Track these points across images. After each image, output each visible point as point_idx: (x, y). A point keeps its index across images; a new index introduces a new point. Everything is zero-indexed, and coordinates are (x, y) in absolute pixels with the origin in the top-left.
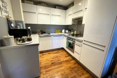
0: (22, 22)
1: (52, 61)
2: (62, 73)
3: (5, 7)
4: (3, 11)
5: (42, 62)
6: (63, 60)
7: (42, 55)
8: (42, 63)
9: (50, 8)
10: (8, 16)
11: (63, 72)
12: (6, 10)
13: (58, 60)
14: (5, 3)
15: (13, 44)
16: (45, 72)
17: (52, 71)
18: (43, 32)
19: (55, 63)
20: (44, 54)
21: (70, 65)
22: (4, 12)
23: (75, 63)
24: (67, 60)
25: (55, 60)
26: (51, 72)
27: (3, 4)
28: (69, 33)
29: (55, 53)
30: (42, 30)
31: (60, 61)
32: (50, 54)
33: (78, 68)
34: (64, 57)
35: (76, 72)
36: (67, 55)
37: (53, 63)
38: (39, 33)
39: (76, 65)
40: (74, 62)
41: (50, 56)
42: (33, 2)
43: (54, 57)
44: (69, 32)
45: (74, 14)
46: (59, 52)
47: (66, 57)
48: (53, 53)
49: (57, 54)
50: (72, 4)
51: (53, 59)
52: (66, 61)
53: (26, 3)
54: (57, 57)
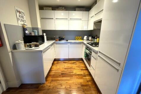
0: (37, 29)
1: (64, 71)
2: (66, 87)
3: (22, 17)
4: (19, 20)
5: (53, 70)
6: (75, 73)
7: (57, 63)
8: (53, 72)
9: (68, 11)
10: (24, 24)
11: (69, 87)
12: (22, 19)
13: (70, 71)
14: (22, 14)
15: (22, 48)
16: (51, 81)
17: (58, 82)
18: (61, 39)
19: (65, 74)
20: (59, 62)
21: (81, 81)
22: (21, 21)
23: (90, 81)
24: (81, 74)
25: (67, 71)
26: (56, 83)
27: (20, 15)
28: (92, 41)
29: (71, 63)
30: (60, 36)
31: (71, 74)
32: (64, 64)
33: (90, 87)
34: (80, 70)
35: (84, 92)
36: (84, 69)
37: (63, 74)
38: (57, 40)
39: (90, 83)
40: (89, 79)
41: (64, 66)
42: (51, 8)
43: (68, 68)
44: (92, 39)
45: (96, 15)
46: (77, 63)
47: (81, 70)
48: (68, 63)
49: (73, 65)
50: (95, 2)
51: (65, 69)
52: (79, 75)
53: (45, 10)
54: (70, 68)
